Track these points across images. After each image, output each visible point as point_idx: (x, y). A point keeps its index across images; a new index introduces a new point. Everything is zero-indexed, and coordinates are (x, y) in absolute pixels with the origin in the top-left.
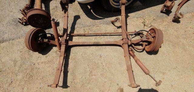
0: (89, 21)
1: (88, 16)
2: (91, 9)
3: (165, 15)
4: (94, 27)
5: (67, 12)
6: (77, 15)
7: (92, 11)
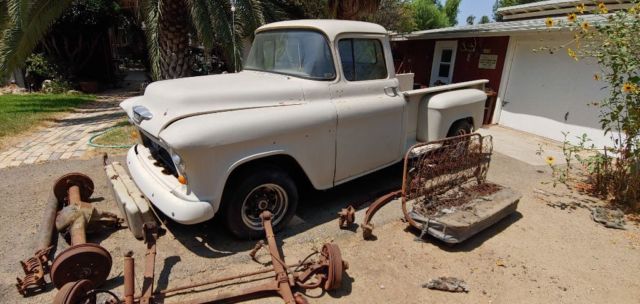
0: (202, 262)
1: (198, 254)
2: (204, 241)
3: (348, 232)
4: (215, 272)
5: (153, 247)
6: (172, 255)
7: (206, 244)
